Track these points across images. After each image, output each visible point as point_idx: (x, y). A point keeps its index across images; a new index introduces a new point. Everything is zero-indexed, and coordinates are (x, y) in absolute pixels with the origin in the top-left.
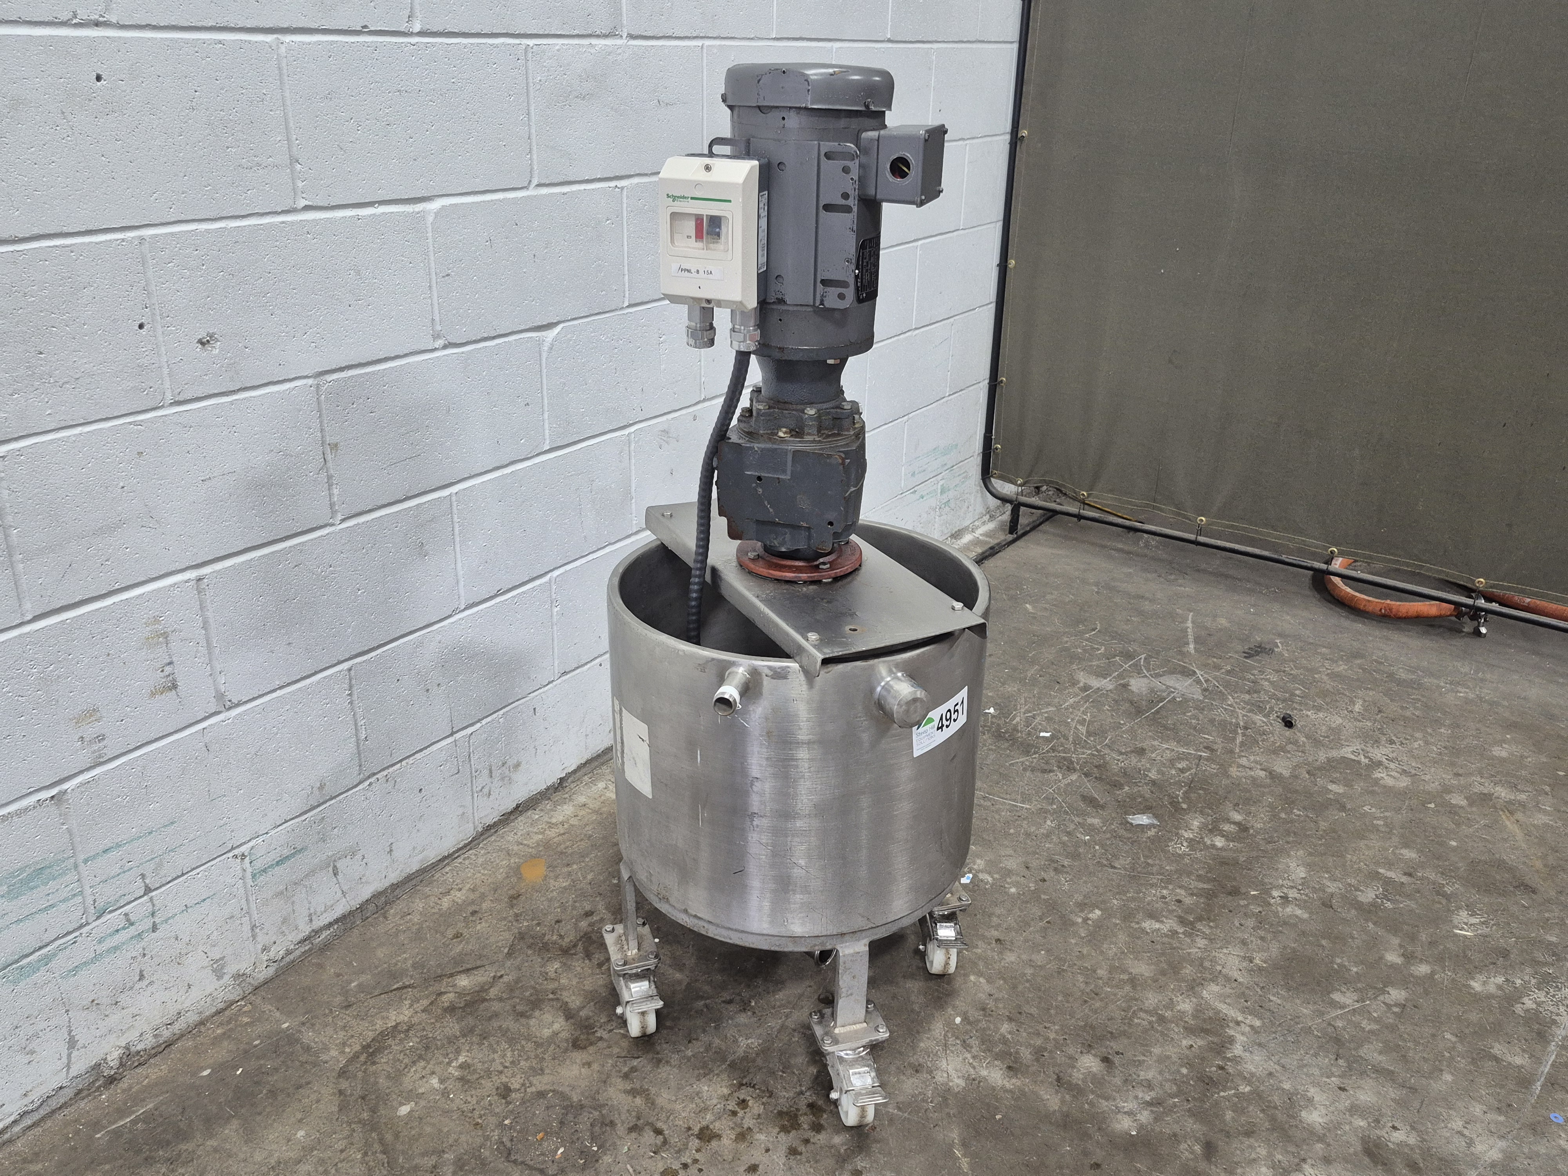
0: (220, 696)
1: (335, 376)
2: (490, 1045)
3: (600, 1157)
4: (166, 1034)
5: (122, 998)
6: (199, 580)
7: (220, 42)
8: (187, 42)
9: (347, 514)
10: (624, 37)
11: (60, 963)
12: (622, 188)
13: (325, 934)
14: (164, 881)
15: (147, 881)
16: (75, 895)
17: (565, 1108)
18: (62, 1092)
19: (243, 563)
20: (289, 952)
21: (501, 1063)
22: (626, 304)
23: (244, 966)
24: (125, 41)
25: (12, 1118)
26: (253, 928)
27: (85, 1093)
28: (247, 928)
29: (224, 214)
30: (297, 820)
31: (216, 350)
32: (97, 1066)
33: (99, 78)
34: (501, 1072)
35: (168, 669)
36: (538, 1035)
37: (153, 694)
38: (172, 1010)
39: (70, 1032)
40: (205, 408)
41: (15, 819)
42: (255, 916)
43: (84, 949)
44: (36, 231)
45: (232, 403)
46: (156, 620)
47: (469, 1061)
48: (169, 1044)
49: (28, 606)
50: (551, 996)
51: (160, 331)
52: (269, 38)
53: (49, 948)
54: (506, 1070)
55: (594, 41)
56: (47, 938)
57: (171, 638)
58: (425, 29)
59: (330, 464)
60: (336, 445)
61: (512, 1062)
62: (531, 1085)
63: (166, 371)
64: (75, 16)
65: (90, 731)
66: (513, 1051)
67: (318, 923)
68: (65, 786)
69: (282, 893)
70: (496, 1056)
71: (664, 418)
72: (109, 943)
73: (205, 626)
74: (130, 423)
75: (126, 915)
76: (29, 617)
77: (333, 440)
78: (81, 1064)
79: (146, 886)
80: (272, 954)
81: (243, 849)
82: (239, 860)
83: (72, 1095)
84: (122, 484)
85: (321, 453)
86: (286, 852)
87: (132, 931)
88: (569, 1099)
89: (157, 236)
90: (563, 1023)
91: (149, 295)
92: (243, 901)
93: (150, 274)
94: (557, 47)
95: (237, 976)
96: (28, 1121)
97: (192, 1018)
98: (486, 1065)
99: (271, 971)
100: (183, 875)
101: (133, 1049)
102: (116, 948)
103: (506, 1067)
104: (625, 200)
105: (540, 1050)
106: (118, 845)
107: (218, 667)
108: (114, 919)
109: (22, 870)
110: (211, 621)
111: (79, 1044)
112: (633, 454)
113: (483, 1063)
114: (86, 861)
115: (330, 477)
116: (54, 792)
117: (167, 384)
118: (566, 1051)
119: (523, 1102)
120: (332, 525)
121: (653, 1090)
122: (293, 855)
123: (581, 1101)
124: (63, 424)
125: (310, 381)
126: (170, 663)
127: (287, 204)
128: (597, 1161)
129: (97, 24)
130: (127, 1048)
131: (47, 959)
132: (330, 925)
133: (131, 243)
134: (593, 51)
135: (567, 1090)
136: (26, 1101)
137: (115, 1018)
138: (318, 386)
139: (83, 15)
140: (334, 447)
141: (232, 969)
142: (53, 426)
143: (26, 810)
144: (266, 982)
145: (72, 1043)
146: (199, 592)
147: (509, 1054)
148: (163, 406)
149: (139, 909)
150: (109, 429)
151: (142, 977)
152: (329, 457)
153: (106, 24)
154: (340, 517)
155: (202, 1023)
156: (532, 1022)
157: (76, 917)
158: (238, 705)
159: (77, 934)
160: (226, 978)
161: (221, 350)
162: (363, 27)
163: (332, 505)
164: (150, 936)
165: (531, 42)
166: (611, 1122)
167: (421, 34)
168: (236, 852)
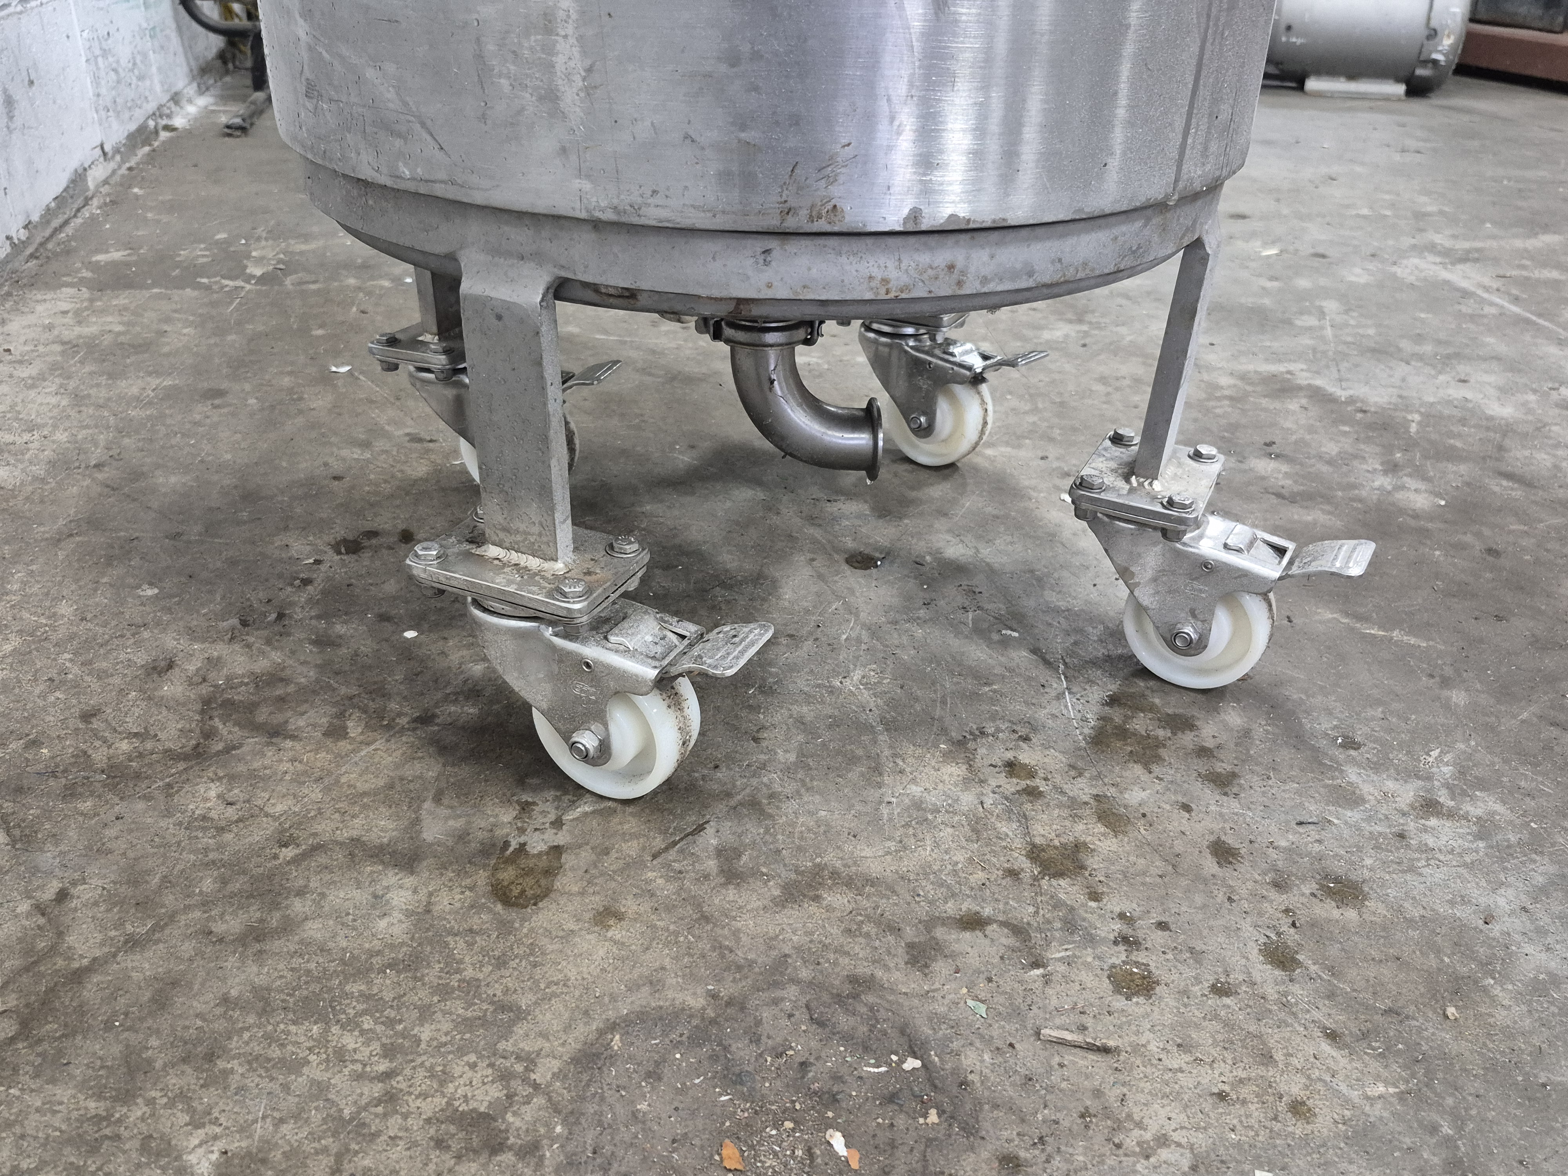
2: (254, 1061)
3: (955, 1071)
17: (697, 1039)
21: (359, 1077)
34: (391, 1099)
36: (377, 944)
47: (237, 1144)
50: (288, 853)
54: (400, 1083)
61: (389, 1052)
62: (530, 1061)
66: (351, 1024)
70: (315, 1071)
88: (677, 1014)
90: (409, 881)
98: (316, 1117)
103: (388, 1075)
105: (433, 973)
113: (298, 1116)
118: (505, 928)
119: (572, 1118)
121: (830, 858)
123: (714, 996)
128: (964, 1084)
135: (642, 998)
147: (350, 1041)
156: (314, 930)
166: (853, 980)
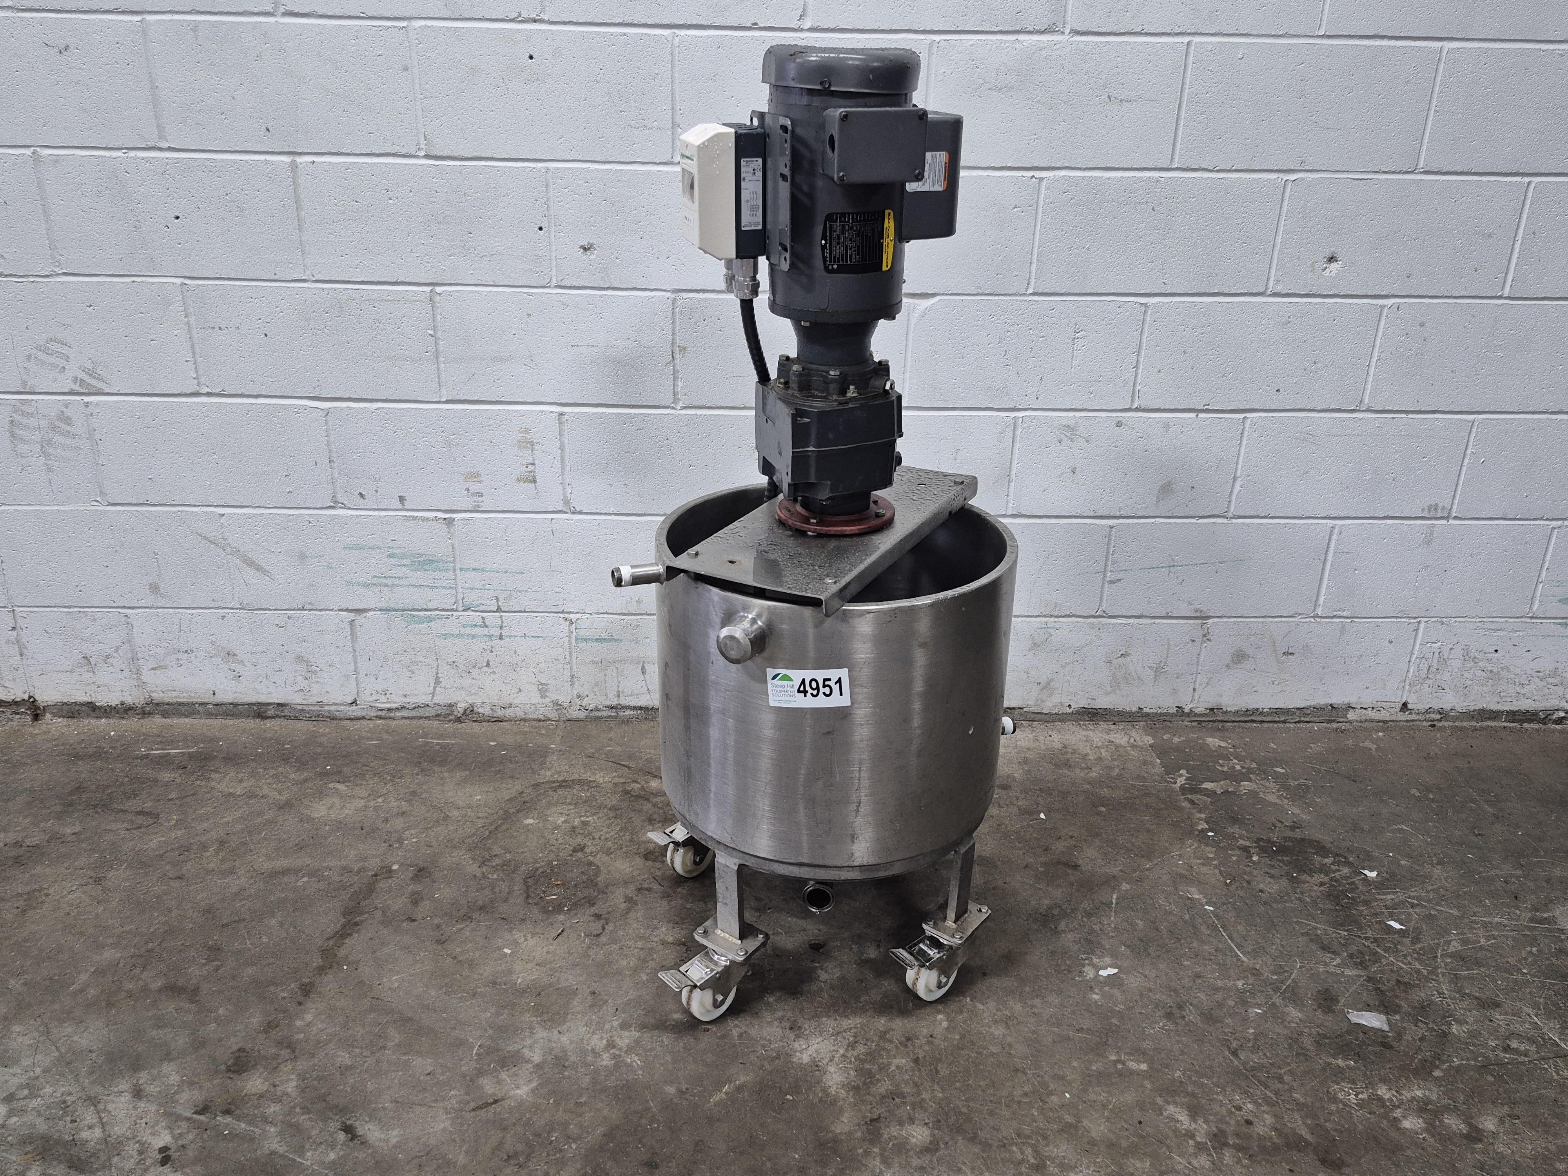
0: (566, 502)
1: (691, 295)
4: (500, 713)
5: (473, 671)
6: (562, 414)
7: (625, 34)
8: (599, 33)
9: (688, 403)
10: (1067, 33)
11: (436, 625)
12: (1041, 179)
13: (628, 712)
14: (511, 609)
15: (500, 604)
16: (451, 588)
17: (589, 879)
18: (428, 708)
19: (595, 413)
20: (597, 709)
21: (601, 835)
22: (1030, 291)
23: (563, 699)
24: (552, 32)
25: (395, 705)
26: (572, 676)
27: (442, 718)
28: (567, 673)
29: (612, 159)
30: (616, 617)
31: (593, 256)
32: (450, 705)
33: (531, 57)
35: (531, 468)
37: (518, 480)
38: (506, 700)
39: (437, 673)
40: (581, 295)
41: (420, 522)
42: (575, 667)
43: (452, 626)
44: (476, 154)
45: (601, 296)
46: (527, 431)
48: (499, 721)
49: (444, 392)
51: (553, 234)
52: (667, 32)
53: (431, 613)
55: (1021, 37)
56: (431, 606)
57: (536, 447)
58: (815, 26)
59: (677, 361)
60: (685, 348)
63: (554, 263)
64: (520, 15)
65: (475, 487)
67: (624, 701)
68: (454, 516)
69: (597, 663)
71: (1071, 414)
72: (468, 631)
73: (562, 448)
74: (525, 293)
75: (483, 618)
76: (444, 399)
77: (683, 344)
78: (442, 698)
79: (499, 606)
80: (584, 703)
81: (572, 616)
82: (568, 623)
83: (434, 714)
84: (514, 332)
85: (670, 350)
86: (604, 636)
87: (485, 631)
88: (598, 877)
89: (558, 168)
91: (548, 209)
92: (567, 653)
93: (551, 194)
94: (972, 43)
95: (556, 703)
96: (405, 713)
97: (520, 714)
99: (582, 715)
100: (525, 612)
101: (475, 709)
102: (473, 637)
104: (1043, 191)
106: (483, 570)
107: (568, 481)
108: (475, 617)
109: (421, 555)
110: (567, 446)
111: (442, 685)
112: (1019, 438)
114: (461, 570)
115: (675, 372)
116: (447, 516)
117: (554, 272)
120: (674, 408)
122: (610, 640)
124: (480, 282)
125: (668, 294)
126: (533, 464)
127: (666, 158)
129: (535, 21)
130: (472, 705)
131: (430, 620)
132: (635, 708)
133: (540, 171)
134: (1017, 46)
136: (405, 700)
137: (467, 681)
138: (675, 300)
139: (525, 15)
140: (683, 349)
141: (553, 696)
142: (472, 282)
143: (427, 519)
144: (577, 720)
145: (437, 682)
146: (560, 423)
148: (549, 287)
149: (492, 618)
150: (510, 293)
151: (488, 665)
152: (677, 356)
153: (541, 21)
154: (681, 404)
155: (525, 720)
157: (449, 603)
158: (580, 513)
159: (450, 613)
160: (547, 700)
161: (598, 256)
162: (754, 24)
163: (675, 394)
164: (496, 642)
165: (937, 38)
167: (811, 30)
168: (567, 616)
